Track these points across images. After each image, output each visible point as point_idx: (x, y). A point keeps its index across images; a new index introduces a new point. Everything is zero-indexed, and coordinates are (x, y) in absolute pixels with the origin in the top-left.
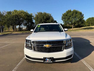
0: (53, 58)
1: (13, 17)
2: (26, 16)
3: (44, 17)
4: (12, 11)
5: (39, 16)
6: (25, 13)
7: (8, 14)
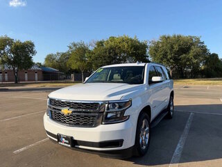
0: (72, 137)
1: (106, 52)
2: (131, 48)
3: (172, 48)
4: (105, 40)
5: (160, 45)
6: (131, 40)
7: (98, 46)
